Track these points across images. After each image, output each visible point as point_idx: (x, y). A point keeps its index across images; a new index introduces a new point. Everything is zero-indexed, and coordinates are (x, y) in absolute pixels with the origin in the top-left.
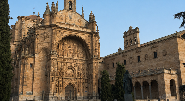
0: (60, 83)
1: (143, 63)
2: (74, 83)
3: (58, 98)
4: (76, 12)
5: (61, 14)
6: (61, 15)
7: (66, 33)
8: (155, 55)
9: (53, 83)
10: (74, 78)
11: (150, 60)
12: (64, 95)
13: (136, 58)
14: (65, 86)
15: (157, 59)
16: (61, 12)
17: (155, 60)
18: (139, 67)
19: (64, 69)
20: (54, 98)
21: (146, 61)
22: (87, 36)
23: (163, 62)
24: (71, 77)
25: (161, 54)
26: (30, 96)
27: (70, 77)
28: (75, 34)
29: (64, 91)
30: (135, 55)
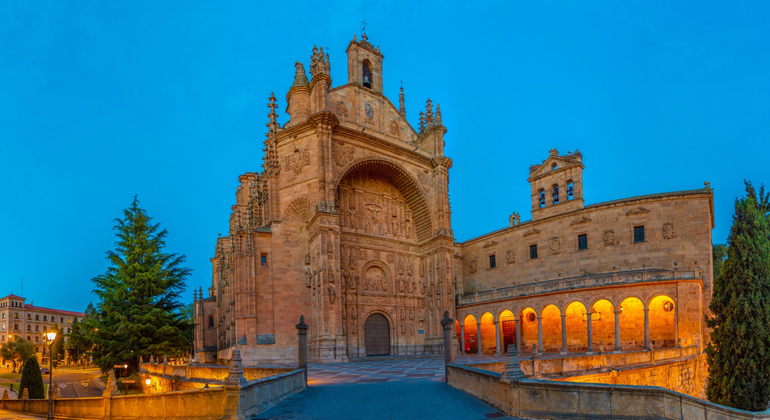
0: (350, 310)
1: (596, 252)
2: (389, 309)
3: (347, 350)
4: (384, 97)
5: (339, 99)
6: (342, 103)
7: (361, 150)
8: (639, 234)
9: (332, 308)
10: (387, 293)
11: (623, 246)
12: (362, 341)
13: (573, 239)
14: (364, 316)
15: (643, 246)
16: (340, 92)
17: (637, 246)
18: (582, 263)
19: (360, 268)
20: (337, 352)
21: (609, 248)
22: (422, 170)
23: (661, 254)
24: (379, 292)
25: (659, 235)
26: (268, 346)
27: (375, 292)
28: (389, 159)
29: (361, 332)
30: (570, 231)
